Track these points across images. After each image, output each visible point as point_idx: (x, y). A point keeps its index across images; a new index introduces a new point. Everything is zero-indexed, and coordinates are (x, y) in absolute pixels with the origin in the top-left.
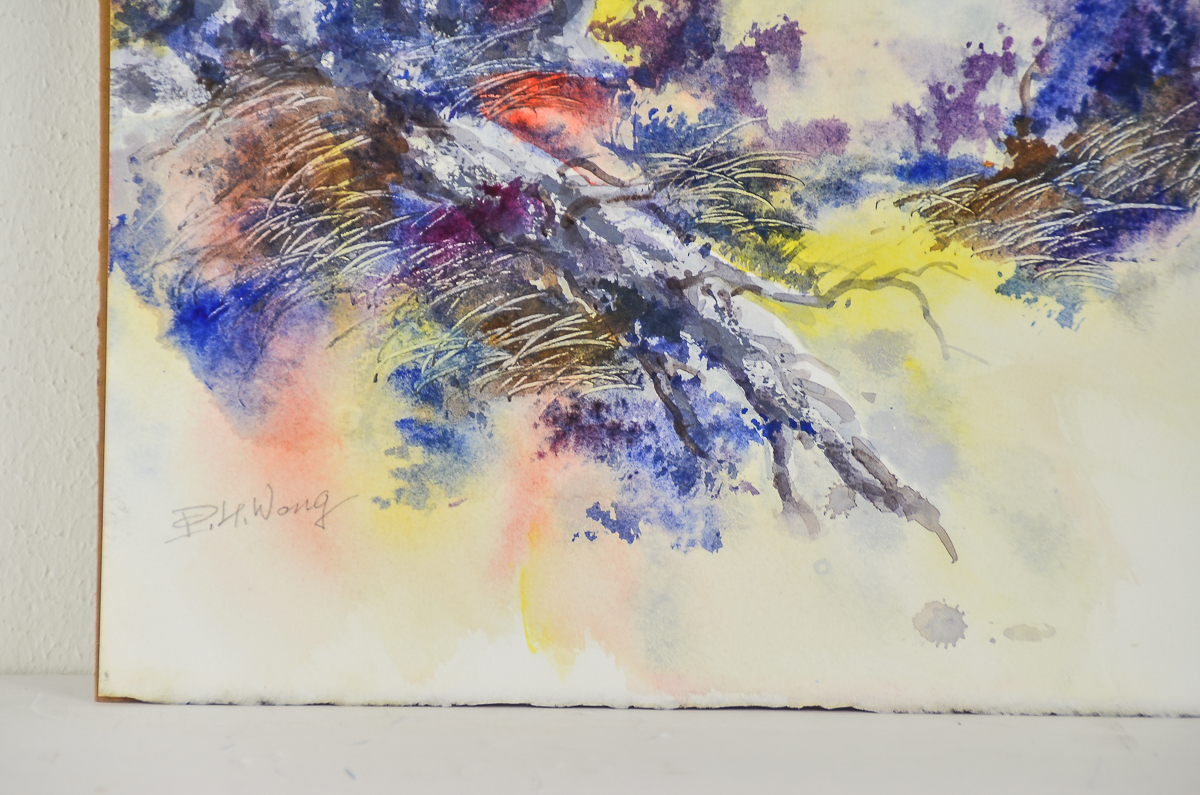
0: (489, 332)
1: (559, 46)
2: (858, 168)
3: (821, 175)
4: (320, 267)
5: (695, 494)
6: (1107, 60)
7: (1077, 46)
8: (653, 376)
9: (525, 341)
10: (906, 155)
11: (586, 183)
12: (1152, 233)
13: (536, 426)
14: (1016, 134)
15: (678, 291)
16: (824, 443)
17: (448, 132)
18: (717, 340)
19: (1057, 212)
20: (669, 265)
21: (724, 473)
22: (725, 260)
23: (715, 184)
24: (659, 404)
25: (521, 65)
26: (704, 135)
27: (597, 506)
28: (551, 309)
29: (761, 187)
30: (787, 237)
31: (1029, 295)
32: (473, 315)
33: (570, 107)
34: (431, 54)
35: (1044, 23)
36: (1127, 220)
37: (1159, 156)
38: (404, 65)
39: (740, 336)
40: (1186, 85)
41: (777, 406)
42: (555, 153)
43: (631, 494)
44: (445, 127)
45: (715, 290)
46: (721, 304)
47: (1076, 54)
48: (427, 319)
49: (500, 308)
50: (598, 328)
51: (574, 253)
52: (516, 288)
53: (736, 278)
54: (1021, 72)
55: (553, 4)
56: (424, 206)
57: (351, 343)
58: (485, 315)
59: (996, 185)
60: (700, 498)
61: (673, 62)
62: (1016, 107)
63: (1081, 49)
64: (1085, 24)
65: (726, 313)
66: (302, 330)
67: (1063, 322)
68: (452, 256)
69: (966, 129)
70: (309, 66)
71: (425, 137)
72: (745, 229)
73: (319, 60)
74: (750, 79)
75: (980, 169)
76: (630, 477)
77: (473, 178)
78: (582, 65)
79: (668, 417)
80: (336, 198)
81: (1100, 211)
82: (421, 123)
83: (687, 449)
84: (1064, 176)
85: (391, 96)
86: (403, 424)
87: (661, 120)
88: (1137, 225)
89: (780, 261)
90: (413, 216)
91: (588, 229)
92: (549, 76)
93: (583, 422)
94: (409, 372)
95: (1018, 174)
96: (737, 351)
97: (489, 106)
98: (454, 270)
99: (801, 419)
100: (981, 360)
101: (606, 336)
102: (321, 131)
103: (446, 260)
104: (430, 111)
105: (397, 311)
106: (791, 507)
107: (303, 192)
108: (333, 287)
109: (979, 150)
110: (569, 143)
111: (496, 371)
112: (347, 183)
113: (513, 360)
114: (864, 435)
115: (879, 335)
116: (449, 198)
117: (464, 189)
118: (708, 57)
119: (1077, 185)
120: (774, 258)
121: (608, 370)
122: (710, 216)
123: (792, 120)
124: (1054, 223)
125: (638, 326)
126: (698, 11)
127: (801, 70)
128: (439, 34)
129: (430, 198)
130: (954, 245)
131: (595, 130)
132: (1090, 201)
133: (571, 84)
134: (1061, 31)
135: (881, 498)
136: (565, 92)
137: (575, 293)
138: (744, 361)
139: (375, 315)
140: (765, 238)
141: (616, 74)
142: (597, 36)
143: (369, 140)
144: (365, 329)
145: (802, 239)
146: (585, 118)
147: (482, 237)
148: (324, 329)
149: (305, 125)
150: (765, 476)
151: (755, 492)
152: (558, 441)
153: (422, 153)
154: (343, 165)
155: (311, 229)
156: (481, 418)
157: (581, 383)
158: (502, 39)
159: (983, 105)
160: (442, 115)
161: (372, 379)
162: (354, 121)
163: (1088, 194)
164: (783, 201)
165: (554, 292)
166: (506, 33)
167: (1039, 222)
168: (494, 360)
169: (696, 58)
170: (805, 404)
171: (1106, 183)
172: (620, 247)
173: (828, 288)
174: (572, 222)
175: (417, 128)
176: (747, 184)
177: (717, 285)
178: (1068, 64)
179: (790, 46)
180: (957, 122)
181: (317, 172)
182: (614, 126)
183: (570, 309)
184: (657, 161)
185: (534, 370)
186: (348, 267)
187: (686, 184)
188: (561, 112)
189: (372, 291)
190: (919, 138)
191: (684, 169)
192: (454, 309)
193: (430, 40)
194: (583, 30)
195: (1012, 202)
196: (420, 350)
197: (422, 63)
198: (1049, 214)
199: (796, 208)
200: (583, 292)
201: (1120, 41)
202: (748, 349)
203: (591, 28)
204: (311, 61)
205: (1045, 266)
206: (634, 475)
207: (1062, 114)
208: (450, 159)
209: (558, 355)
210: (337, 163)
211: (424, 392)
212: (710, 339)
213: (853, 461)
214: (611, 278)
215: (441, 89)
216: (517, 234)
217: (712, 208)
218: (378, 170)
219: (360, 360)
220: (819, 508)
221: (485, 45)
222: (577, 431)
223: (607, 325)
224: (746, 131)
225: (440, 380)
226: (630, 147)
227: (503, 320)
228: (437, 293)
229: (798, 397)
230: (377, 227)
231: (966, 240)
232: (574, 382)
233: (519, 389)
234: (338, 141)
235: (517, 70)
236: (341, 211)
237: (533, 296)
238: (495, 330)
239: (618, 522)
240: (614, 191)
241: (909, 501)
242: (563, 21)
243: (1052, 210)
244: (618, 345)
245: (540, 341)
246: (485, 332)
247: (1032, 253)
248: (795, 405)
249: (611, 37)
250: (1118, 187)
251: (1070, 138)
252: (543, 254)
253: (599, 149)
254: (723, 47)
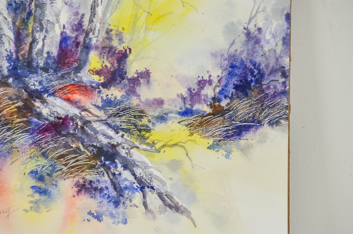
0: (59, 160)
1: (79, 76)
2: (167, 112)
3: (156, 114)
4: (8, 141)
5: (119, 208)
6: (238, 82)
7: (230, 78)
8: (107, 173)
9: (69, 163)
10: (181, 108)
11: (87, 116)
12: (252, 132)
13: (72, 188)
14: (213, 103)
15: (114, 148)
16: (158, 192)
17: (46, 101)
18: (126, 162)
19: (224, 125)
20: (112, 140)
21: (128, 202)
22: (128, 139)
23: (125, 117)
24: (109, 181)
25: (68, 82)
26: (122, 102)
27: (90, 211)
28: (77, 153)
29: (139, 118)
30: (147, 132)
31: (217, 149)
32: (54, 155)
33: (82, 94)
34: (41, 79)
35: (220, 71)
36: (245, 128)
37: (254, 109)
38: (33, 82)
39: (133, 161)
40: (261, 89)
41: (144, 182)
42: (78, 107)
43: (100, 208)
44: (45, 100)
45: (125, 147)
46: (127, 152)
47: (230, 80)
48: (40, 156)
49: (62, 153)
50: (91, 158)
51: (84, 137)
52: (67, 147)
53: (132, 144)
54: (214, 85)
55: (77, 64)
56: (39, 123)
57: (17, 163)
58: (57, 155)
59: (207, 117)
60: (121, 208)
61: (113, 81)
62: (212, 95)
63: (231, 78)
64: (232, 71)
65: (129, 154)
66: (2, 160)
67: (227, 157)
68: (48, 138)
69: (198, 101)
70: (5, 82)
71: (40, 103)
72: (134, 130)
73: (8, 80)
74: (136, 86)
75: (202, 113)
76: (100, 203)
77: (54, 114)
78: (86, 82)
79: (112, 185)
80: (13, 120)
81: (237, 125)
82: (38, 98)
83: (117, 194)
84: (226, 115)
85: (29, 91)
86: (33, 187)
87: (109, 98)
88: (247, 129)
89: (144, 139)
90: (36, 126)
91: (88, 130)
92: (77, 85)
93: (86, 186)
94: (34, 172)
95: (213, 114)
96: (132, 165)
97: (59, 94)
98: (48, 142)
99: (151, 185)
100: (203, 168)
101: (93, 161)
102: (8, 101)
103: (46, 139)
104: (41, 95)
105: (31, 154)
106: (148, 211)
107: (3, 119)
108: (12, 147)
109: (202, 107)
110: (82, 105)
111: (61, 172)
112: (16, 116)
113: (66, 168)
114: (169, 190)
115: (173, 161)
116: (47, 120)
117: (51, 118)
118: (123, 80)
119: (230, 118)
120: (143, 138)
121: (94, 171)
122: (124, 126)
123: (148, 98)
124: (224, 129)
125: (103, 158)
126: (120, 66)
127: (150, 84)
128: (44, 72)
129: (41, 121)
130: (195, 135)
131: (90, 101)
132: (234, 122)
133: (83, 87)
134: (225, 73)
135: (174, 209)
136: (81, 90)
137: (84, 148)
138: (134, 169)
139: (25, 155)
140: (140, 132)
141: (96, 84)
142: (91, 73)
143: (23, 104)
144: (21, 159)
145: (151, 133)
146: (87, 97)
147: (57, 132)
148: (9, 159)
149: (4, 99)
150: (140, 202)
151: (137, 207)
152: (79, 192)
153: (39, 107)
154: (15, 111)
155: (5, 130)
156: (56, 185)
157: (86, 175)
158: (62, 74)
159: (203, 94)
160: (44, 96)
161: (24, 174)
162: (18, 98)
163: (233, 120)
164: (145, 122)
165: (78, 148)
166: (64, 72)
167: (219, 128)
168: (60, 168)
169: (120, 80)
170: (152, 181)
171: (238, 117)
172: (97, 135)
173: (159, 147)
174: (83, 128)
175: (37, 100)
176: (135, 117)
177: (126, 146)
178: (227, 83)
179: (147, 77)
180: (196, 99)
181: (7, 113)
182: (96, 99)
183: (83, 153)
184: (108, 110)
185: (72, 171)
186: (16, 141)
187: (117, 116)
188: (80, 95)
189: (23, 148)
190: (185, 104)
191: (116, 112)
192: (48, 153)
193: (41, 74)
194: (87, 72)
195: (212, 122)
196: (38, 165)
197: (38, 81)
198: (222, 126)
199: (149, 124)
200: (87, 148)
201: (242, 76)
202: (135, 165)
203: (89, 71)
204: (5, 80)
205: (221, 141)
206: (102, 202)
207: (226, 97)
208: (47, 109)
209: (79, 167)
210: (13, 110)
211: (39, 178)
212: (124, 162)
213: (166, 198)
214: (95, 144)
215: (44, 89)
216: (67, 131)
217: (125, 124)
218: (25, 112)
219: (20, 169)
220: (156, 212)
221: (57, 76)
222: (85, 189)
223: (93, 158)
224: (134, 101)
225: (44, 174)
226: (100, 106)
227: (63, 157)
228: (43, 148)
229: (150, 179)
230: (25, 129)
231: (199, 133)
232: (84, 175)
233: (67, 177)
234: (14, 104)
235: (67, 83)
236: (14, 124)
237: (72, 149)
238: (60, 159)
239: (96, 216)
240: (96, 118)
241: (182, 210)
242: (81, 69)
243: (223, 125)
244: (97, 164)
245: (74, 162)
246: (57, 160)
247: (218, 137)
248: (149, 181)
249: (95, 74)
250: (242, 118)
251: (228, 104)
252: (75, 137)
253: (91, 106)
254: (127, 77)
